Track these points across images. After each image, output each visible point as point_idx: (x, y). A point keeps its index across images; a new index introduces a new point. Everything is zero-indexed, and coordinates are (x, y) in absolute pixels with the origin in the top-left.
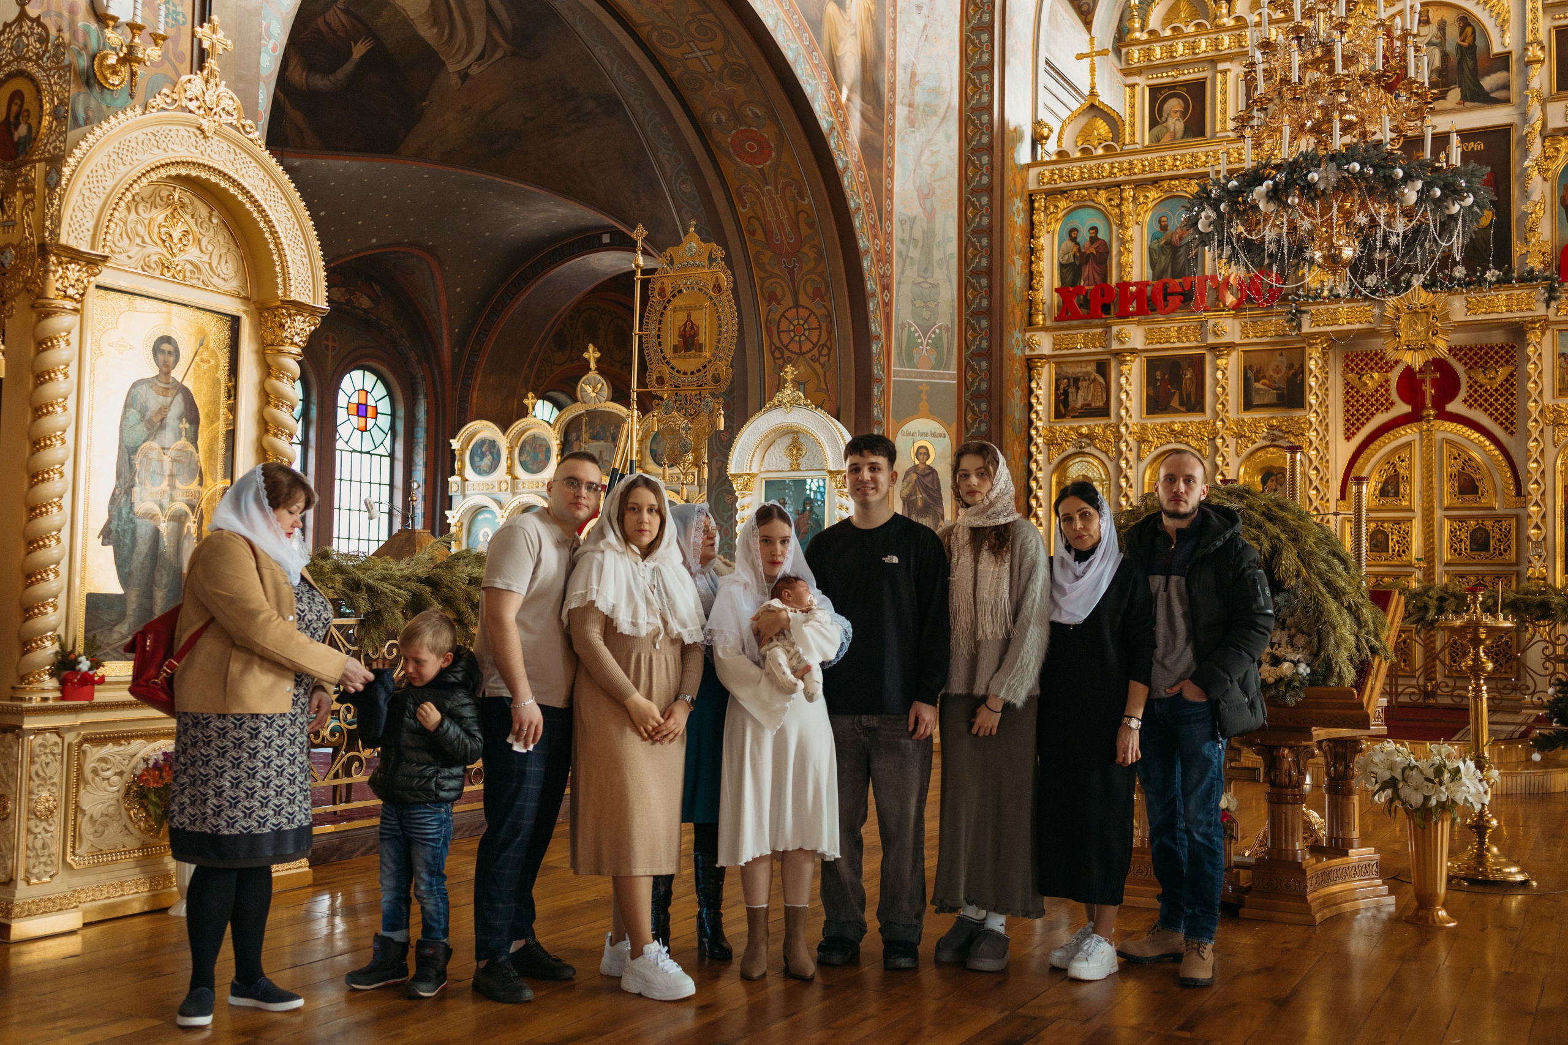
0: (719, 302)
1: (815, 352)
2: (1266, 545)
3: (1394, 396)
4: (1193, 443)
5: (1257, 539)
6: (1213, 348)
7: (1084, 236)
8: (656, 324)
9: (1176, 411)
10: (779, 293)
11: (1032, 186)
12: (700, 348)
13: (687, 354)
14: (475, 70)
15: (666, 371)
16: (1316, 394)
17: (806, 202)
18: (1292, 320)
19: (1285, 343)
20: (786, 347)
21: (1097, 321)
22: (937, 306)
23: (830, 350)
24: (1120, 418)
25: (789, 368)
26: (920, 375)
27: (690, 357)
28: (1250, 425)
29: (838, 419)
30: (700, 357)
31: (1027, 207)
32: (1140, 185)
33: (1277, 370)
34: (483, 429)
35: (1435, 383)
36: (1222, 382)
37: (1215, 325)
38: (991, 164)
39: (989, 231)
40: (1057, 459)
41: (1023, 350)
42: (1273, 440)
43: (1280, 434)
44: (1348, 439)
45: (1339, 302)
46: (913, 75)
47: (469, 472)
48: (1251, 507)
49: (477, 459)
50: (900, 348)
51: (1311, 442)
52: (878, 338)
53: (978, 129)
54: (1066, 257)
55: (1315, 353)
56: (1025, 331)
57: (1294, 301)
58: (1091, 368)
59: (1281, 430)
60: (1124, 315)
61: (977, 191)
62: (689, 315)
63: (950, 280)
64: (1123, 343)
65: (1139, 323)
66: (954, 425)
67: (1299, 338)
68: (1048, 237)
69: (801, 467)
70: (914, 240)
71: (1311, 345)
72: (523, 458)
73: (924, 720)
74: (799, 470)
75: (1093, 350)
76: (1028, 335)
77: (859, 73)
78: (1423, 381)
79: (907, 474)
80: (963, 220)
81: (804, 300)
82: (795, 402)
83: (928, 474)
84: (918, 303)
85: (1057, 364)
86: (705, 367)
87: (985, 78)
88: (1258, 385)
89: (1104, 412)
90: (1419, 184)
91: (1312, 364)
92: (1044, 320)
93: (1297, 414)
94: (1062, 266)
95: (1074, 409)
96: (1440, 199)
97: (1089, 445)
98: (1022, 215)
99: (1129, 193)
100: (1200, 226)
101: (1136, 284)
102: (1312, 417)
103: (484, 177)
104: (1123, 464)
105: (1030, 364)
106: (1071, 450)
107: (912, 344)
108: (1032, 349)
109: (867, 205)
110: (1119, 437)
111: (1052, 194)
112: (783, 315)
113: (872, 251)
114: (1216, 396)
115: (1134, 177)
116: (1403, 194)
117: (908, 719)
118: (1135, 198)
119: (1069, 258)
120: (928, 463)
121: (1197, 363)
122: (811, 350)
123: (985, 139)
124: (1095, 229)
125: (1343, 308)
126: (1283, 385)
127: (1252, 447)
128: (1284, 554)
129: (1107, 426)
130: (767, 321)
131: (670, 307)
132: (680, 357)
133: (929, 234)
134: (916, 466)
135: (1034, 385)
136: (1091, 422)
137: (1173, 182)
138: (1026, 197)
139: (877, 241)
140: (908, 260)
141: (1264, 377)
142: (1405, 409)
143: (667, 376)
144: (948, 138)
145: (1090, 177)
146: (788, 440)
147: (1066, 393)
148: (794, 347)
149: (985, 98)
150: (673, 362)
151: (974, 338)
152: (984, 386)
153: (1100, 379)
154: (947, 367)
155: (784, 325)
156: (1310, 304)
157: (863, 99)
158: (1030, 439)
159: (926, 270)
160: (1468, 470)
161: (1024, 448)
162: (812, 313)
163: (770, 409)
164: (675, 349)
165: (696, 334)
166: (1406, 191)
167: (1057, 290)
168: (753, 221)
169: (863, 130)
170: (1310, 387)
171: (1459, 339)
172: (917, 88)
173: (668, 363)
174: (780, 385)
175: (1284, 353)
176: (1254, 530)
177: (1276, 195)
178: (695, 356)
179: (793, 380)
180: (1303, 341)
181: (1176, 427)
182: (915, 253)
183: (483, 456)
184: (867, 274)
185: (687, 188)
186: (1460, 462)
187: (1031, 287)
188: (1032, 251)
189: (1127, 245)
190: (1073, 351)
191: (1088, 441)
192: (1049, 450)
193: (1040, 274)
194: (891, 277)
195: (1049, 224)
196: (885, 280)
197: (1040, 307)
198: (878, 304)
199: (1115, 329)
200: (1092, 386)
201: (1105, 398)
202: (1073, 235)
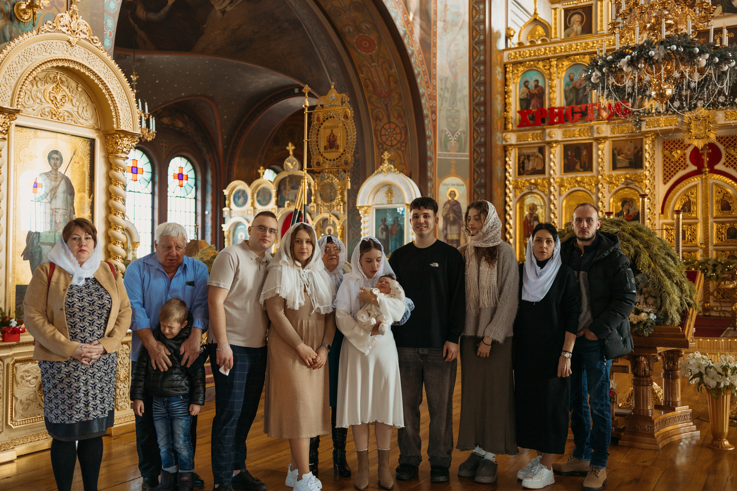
0: (347, 124)
1: (399, 145)
2: (632, 251)
3: (688, 162)
4: (587, 187)
5: (627, 248)
6: (597, 139)
7: (532, 85)
8: (315, 135)
9: (578, 171)
10: (381, 116)
11: (506, 60)
12: (337, 147)
13: (332, 150)
14: (228, 9)
15: (321, 159)
16: (649, 162)
17: (393, 71)
18: (637, 125)
19: (633, 136)
20: (385, 143)
21: (538, 127)
22: (459, 121)
23: (406, 144)
24: (550, 175)
25: (386, 153)
26: (451, 155)
27: (333, 152)
28: (615, 178)
29: (411, 178)
30: (338, 152)
31: (503, 71)
32: (560, 58)
33: (629, 150)
34: (239, 185)
35: (709, 155)
36: (602, 156)
37: (598, 128)
38: (485, 50)
39: (484, 83)
40: (519, 195)
41: (502, 142)
42: (627, 185)
43: (631, 182)
44: (665, 183)
45: (660, 115)
46: (446, 6)
47: (233, 206)
48: (624, 230)
49: (236, 199)
50: (441, 142)
51: (646, 186)
52: (430, 137)
53: (478, 33)
54: (523, 95)
55: (648, 141)
56: (503, 132)
57: (638, 115)
58: (536, 150)
59: (631, 180)
60: (552, 123)
61: (478, 64)
62: (332, 131)
63: (465, 108)
64: (551, 137)
65: (559, 127)
66: (468, 180)
67: (640, 134)
68: (514, 85)
69: (393, 202)
70: (446, 88)
71: (646, 137)
72: (259, 199)
73: (451, 351)
74: (392, 203)
75: (536, 141)
76: (504, 134)
77: (419, 5)
78: (703, 154)
79: (445, 204)
80: (472, 78)
81: (393, 119)
82: (389, 170)
83: (455, 205)
84: (450, 120)
85: (519, 148)
86: (340, 157)
87: (482, 6)
88: (619, 157)
89: (542, 172)
90: (707, 56)
91: (647, 147)
92: (512, 127)
93: (639, 171)
94: (521, 100)
95: (528, 171)
96: (718, 63)
97: (535, 188)
98: (501, 75)
99: (554, 63)
100: (592, 80)
101: (558, 108)
102: (647, 173)
103: (235, 62)
104: (552, 197)
105: (505, 149)
106: (526, 191)
107: (447, 140)
108: (506, 141)
109: (423, 72)
110: (550, 184)
111: (516, 64)
112: (383, 127)
113: (426, 95)
114: (598, 163)
115: (556, 55)
116: (699, 61)
117: (442, 350)
118: (557, 65)
119: (524, 96)
120: (456, 199)
121: (589, 147)
122: (397, 144)
123: (482, 37)
124: (537, 81)
125: (662, 118)
126: (632, 157)
127: (616, 188)
128: (642, 256)
129: (544, 179)
130: (375, 130)
131: (322, 127)
132: (327, 152)
133: (455, 85)
134: (449, 201)
135: (507, 159)
136: (536, 177)
137: (576, 57)
138: (503, 66)
139: (429, 89)
140: (444, 99)
141: (622, 153)
142: (693, 168)
143: (321, 162)
144: (463, 37)
145: (535, 55)
146: (386, 189)
147: (523, 163)
148: (389, 143)
149: (482, 17)
150: (324, 155)
151: (478, 137)
152: (483, 160)
153: (540, 156)
154: (464, 151)
155: (383, 132)
156: (646, 117)
157: (421, 18)
158: (506, 186)
159: (453, 103)
160: (726, 198)
161: (503, 191)
162: (397, 126)
163: (377, 174)
164: (325, 148)
165: (335, 140)
166: (700, 59)
167: (518, 112)
168: (368, 81)
169: (421, 34)
170: (646, 158)
171: (722, 133)
172: (448, 13)
173: (322, 155)
174: (382, 162)
175: (633, 141)
176: (625, 243)
177: (632, 63)
178: (335, 152)
179: (388, 160)
180: (642, 135)
181: (579, 179)
182: (447, 95)
183: (239, 198)
184: (424, 106)
185: (335, 65)
186: (722, 194)
187: (505, 111)
188: (506, 93)
189: (553, 89)
190: (527, 142)
191: (535, 186)
192: (515, 191)
193: (510, 104)
194: (436, 107)
195: (514, 79)
196: (433, 109)
197: (510, 120)
198: (429, 121)
199: (547, 131)
200: (536, 159)
201: (543, 165)
202: (526, 84)
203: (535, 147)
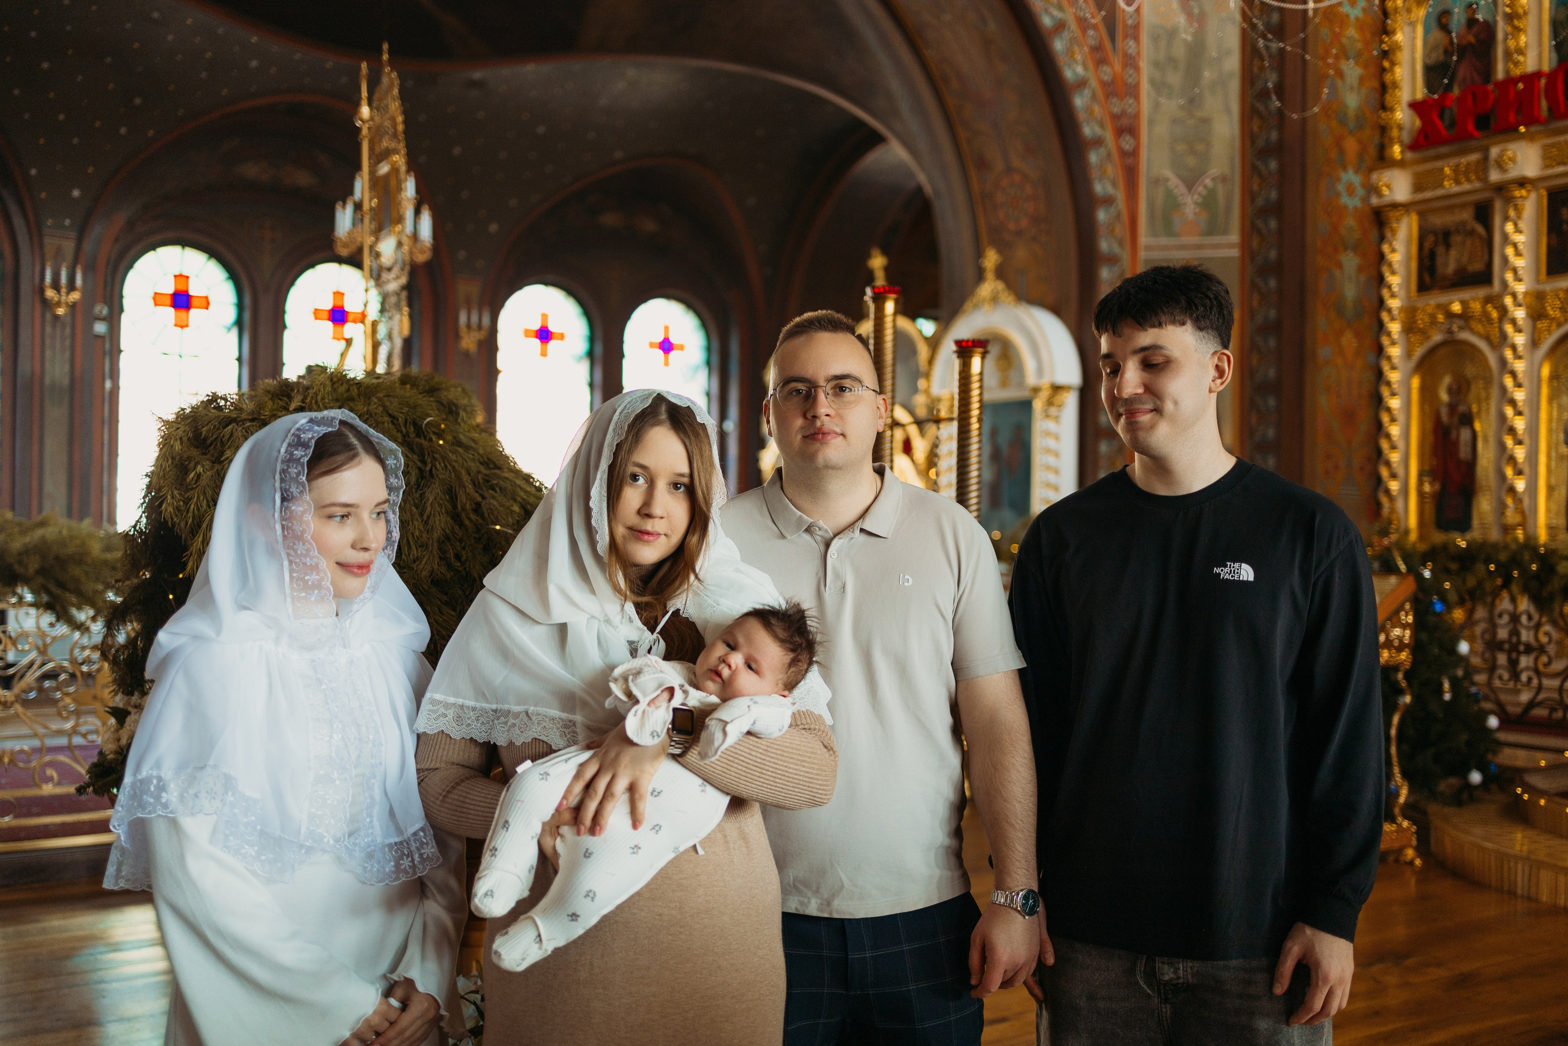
1: (1032, 230)
7: (1458, 20)
21: (1473, 143)
22: (1209, 148)
23: (1048, 224)
24: (1505, 284)
25: (990, 252)
26: (1183, 247)
40: (1421, 350)
41: (1364, 199)
50: (1153, 212)
52: (1109, 201)
54: (1434, 55)
56: (1371, 170)
58: (1467, 215)
63: (1228, 111)
64: (1506, 170)
65: (1531, 137)
68: (1408, 29)
69: (1011, 383)
70: (1172, 61)
74: (1008, 386)
75: (1466, 187)
76: (1376, 176)
80: (1247, 22)
81: (1015, 161)
82: (995, 299)
84: (1181, 148)
85: (1422, 215)
89: (1484, 277)
92: (1402, 152)
94: (1428, 69)
95: (1443, 277)
97: (1461, 328)
101: (1529, 76)
104: (1509, 353)
105: (1378, 219)
106: (1437, 338)
107: (1173, 205)
108: (1380, 195)
109: (1080, 20)
110: (1503, 311)
112: (997, 185)
113: (1093, 83)
119: (1438, 56)
124: (1474, 6)
129: (1488, 300)
130: (982, 194)
133: (1197, 50)
135: (1386, 248)
136: (1467, 294)
139: (1106, 69)
140: (1164, 90)
147: (1432, 255)
151: (1262, 188)
153: (1480, 229)
154: (1225, 232)
155: (997, 198)
158: (1381, 325)
159: (1192, 100)
161: (1371, 342)
162: (1026, 177)
163: (969, 309)
167: (1419, 105)
179: (995, 269)
182: (1175, 79)
184: (1082, 116)
187: (1384, 107)
188: (1385, 54)
189: (1516, 22)
190: (1439, 192)
191: (1461, 322)
192: (1408, 341)
193: (1395, 85)
194: (1137, 116)
195: (1409, 11)
196: (1125, 122)
197: (1395, 133)
198: (1109, 155)
199: (1494, 151)
200: (1469, 242)
201: (1486, 257)
202: (1444, 20)
203: (1463, 206)
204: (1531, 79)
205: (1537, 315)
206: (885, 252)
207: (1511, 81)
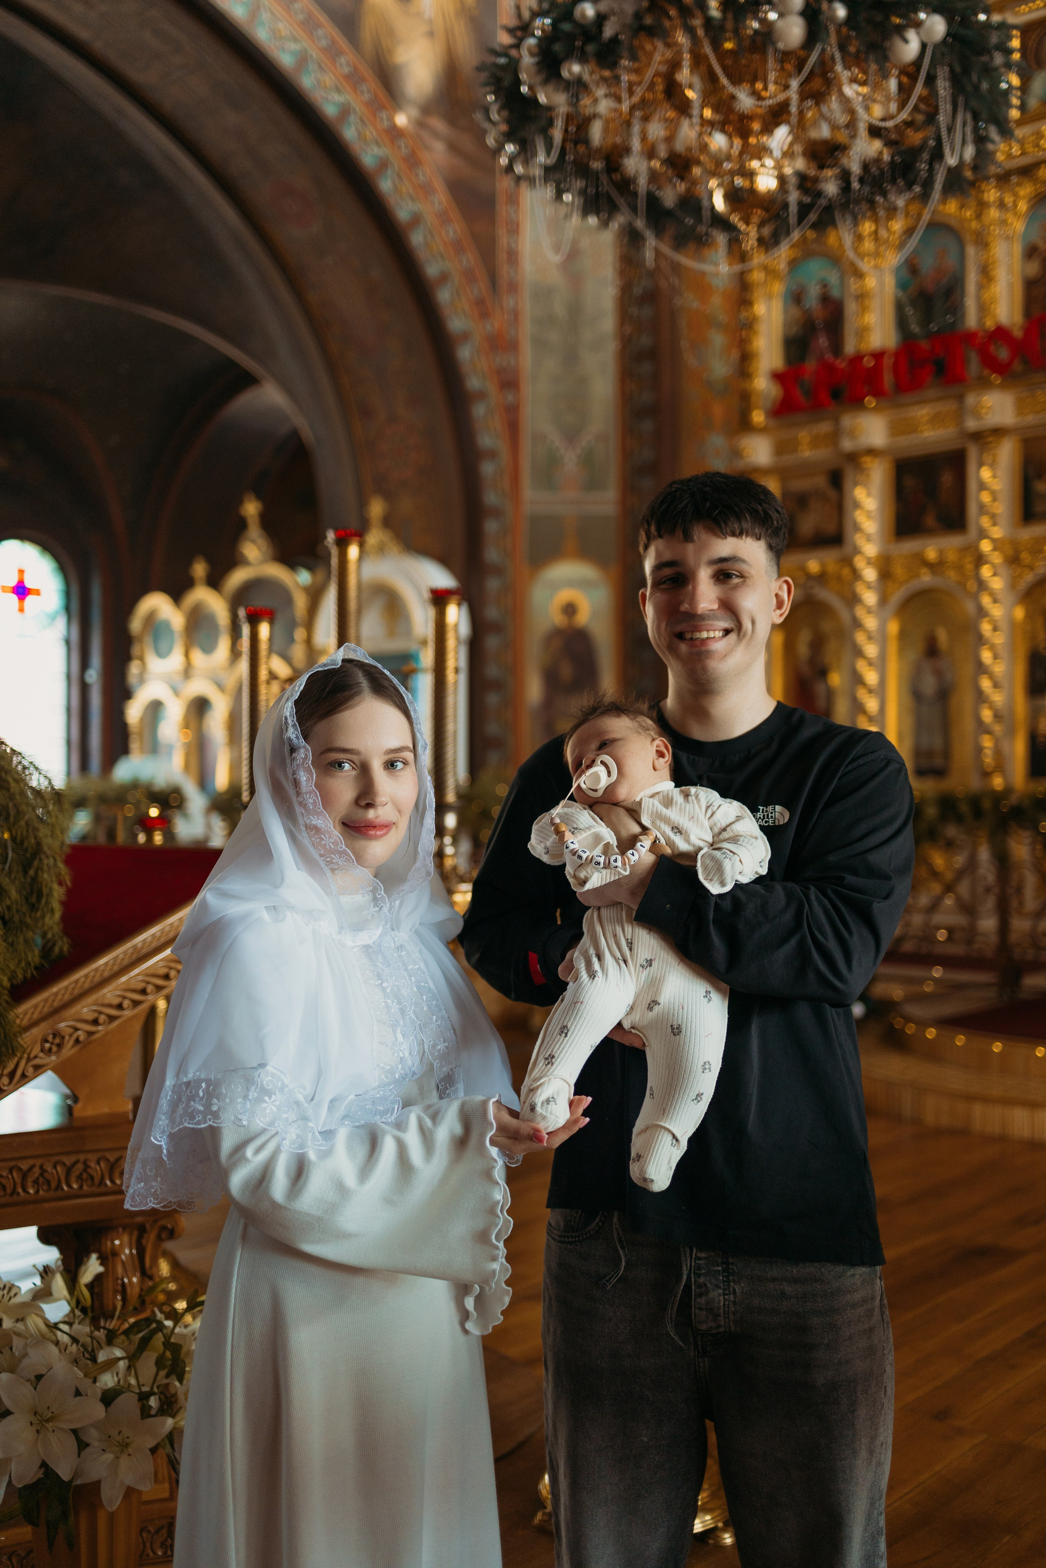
4: (952, 574)
6: (978, 437)
7: (813, 296)
9: (931, 532)
21: (827, 412)
22: (588, 406)
24: (856, 545)
26: (565, 502)
28: (1030, 545)
34: (159, 605)
37: (977, 403)
47: (149, 656)
50: (535, 468)
54: (792, 329)
56: (735, 434)
64: (857, 440)
65: (878, 410)
68: (767, 302)
70: (553, 319)
75: (822, 455)
76: (736, 439)
79: (547, 638)
84: (562, 404)
89: (837, 539)
92: (764, 418)
94: (788, 342)
97: (819, 588)
98: (729, 278)
101: (875, 354)
107: (553, 459)
109: (464, 272)
110: (855, 570)
114: (982, 505)
120: (579, 620)
127: (1029, 578)
129: (840, 560)
133: (575, 309)
134: (559, 629)
136: (822, 555)
139: (488, 322)
140: (544, 347)
154: (604, 488)
159: (571, 358)
167: (776, 375)
179: (381, 519)
181: (931, 554)
182: (555, 337)
184: (466, 368)
187: (745, 375)
188: (745, 325)
189: (866, 302)
190: (796, 458)
191: (819, 582)
193: (756, 356)
194: (518, 371)
195: (768, 284)
196: (506, 376)
197: (757, 400)
199: (846, 422)
200: (822, 504)
201: (839, 520)
204: (878, 356)
205: (885, 575)
206: (259, 497)
207: (858, 359)
